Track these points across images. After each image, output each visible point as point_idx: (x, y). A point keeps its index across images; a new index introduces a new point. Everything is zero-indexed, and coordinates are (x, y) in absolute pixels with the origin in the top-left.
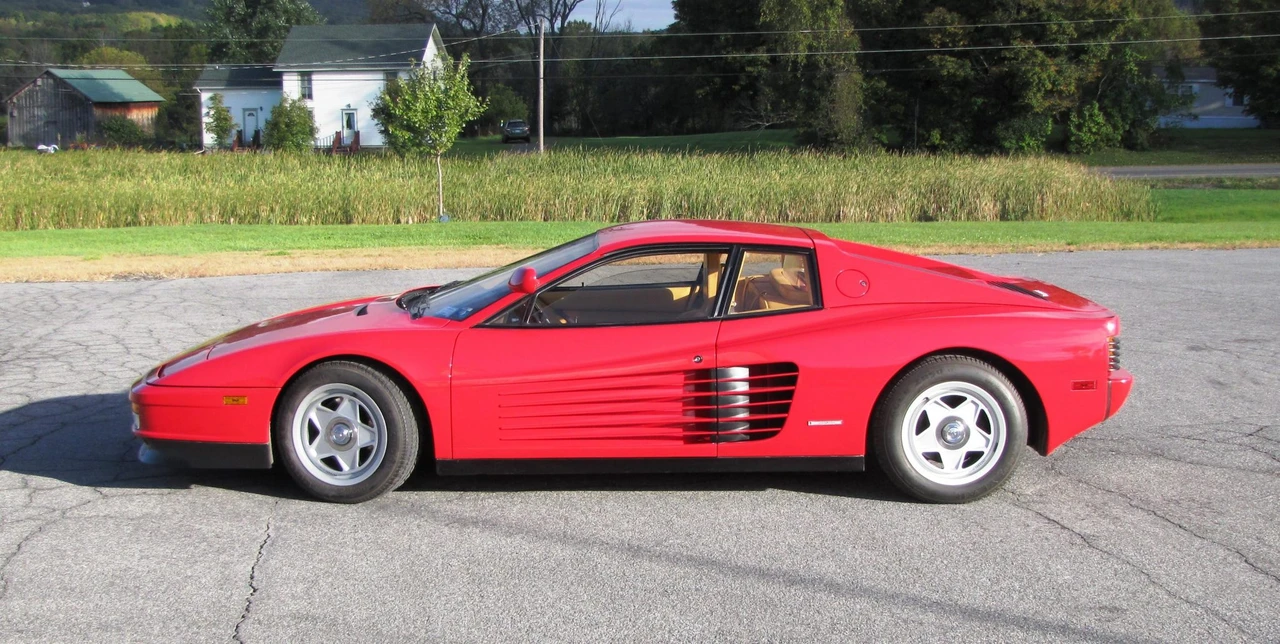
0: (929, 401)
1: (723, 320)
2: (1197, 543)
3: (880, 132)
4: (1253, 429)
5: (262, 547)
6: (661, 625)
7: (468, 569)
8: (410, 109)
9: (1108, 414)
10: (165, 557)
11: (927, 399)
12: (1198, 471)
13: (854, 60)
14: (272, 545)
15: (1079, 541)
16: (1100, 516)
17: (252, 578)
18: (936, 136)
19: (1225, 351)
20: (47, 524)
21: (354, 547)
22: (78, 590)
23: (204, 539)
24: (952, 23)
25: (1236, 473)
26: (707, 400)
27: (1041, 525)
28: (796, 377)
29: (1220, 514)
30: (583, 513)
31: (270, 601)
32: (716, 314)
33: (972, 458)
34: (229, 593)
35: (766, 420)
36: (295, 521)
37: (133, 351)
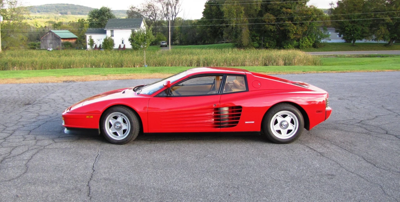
0: (278, 116)
1: (222, 94)
2: (351, 155)
3: (254, 44)
4: (359, 121)
5: (96, 157)
6: (207, 182)
7: (153, 164)
8: (137, 39)
9: (326, 119)
10: (70, 160)
11: (277, 116)
12: (347, 134)
13: (247, 26)
14: (99, 157)
15: (319, 154)
16: (324, 147)
17: (93, 167)
18: (267, 44)
19: (348, 100)
20: (40, 150)
21: (122, 158)
22: (46, 170)
23: (81, 155)
24: (271, 17)
25: (357, 134)
26: (217, 116)
27: (308, 150)
28: (242, 110)
29: (355, 146)
30: (184, 147)
31: (98, 174)
32: (220, 93)
33: (289, 131)
34: (87, 172)
35: (233, 122)
36: (106, 150)
37: (66, 101)
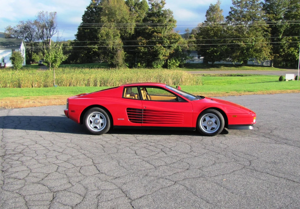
3: (127, 64)
8: (47, 58)
13: (122, 48)
18: (139, 64)
24: (143, 40)
